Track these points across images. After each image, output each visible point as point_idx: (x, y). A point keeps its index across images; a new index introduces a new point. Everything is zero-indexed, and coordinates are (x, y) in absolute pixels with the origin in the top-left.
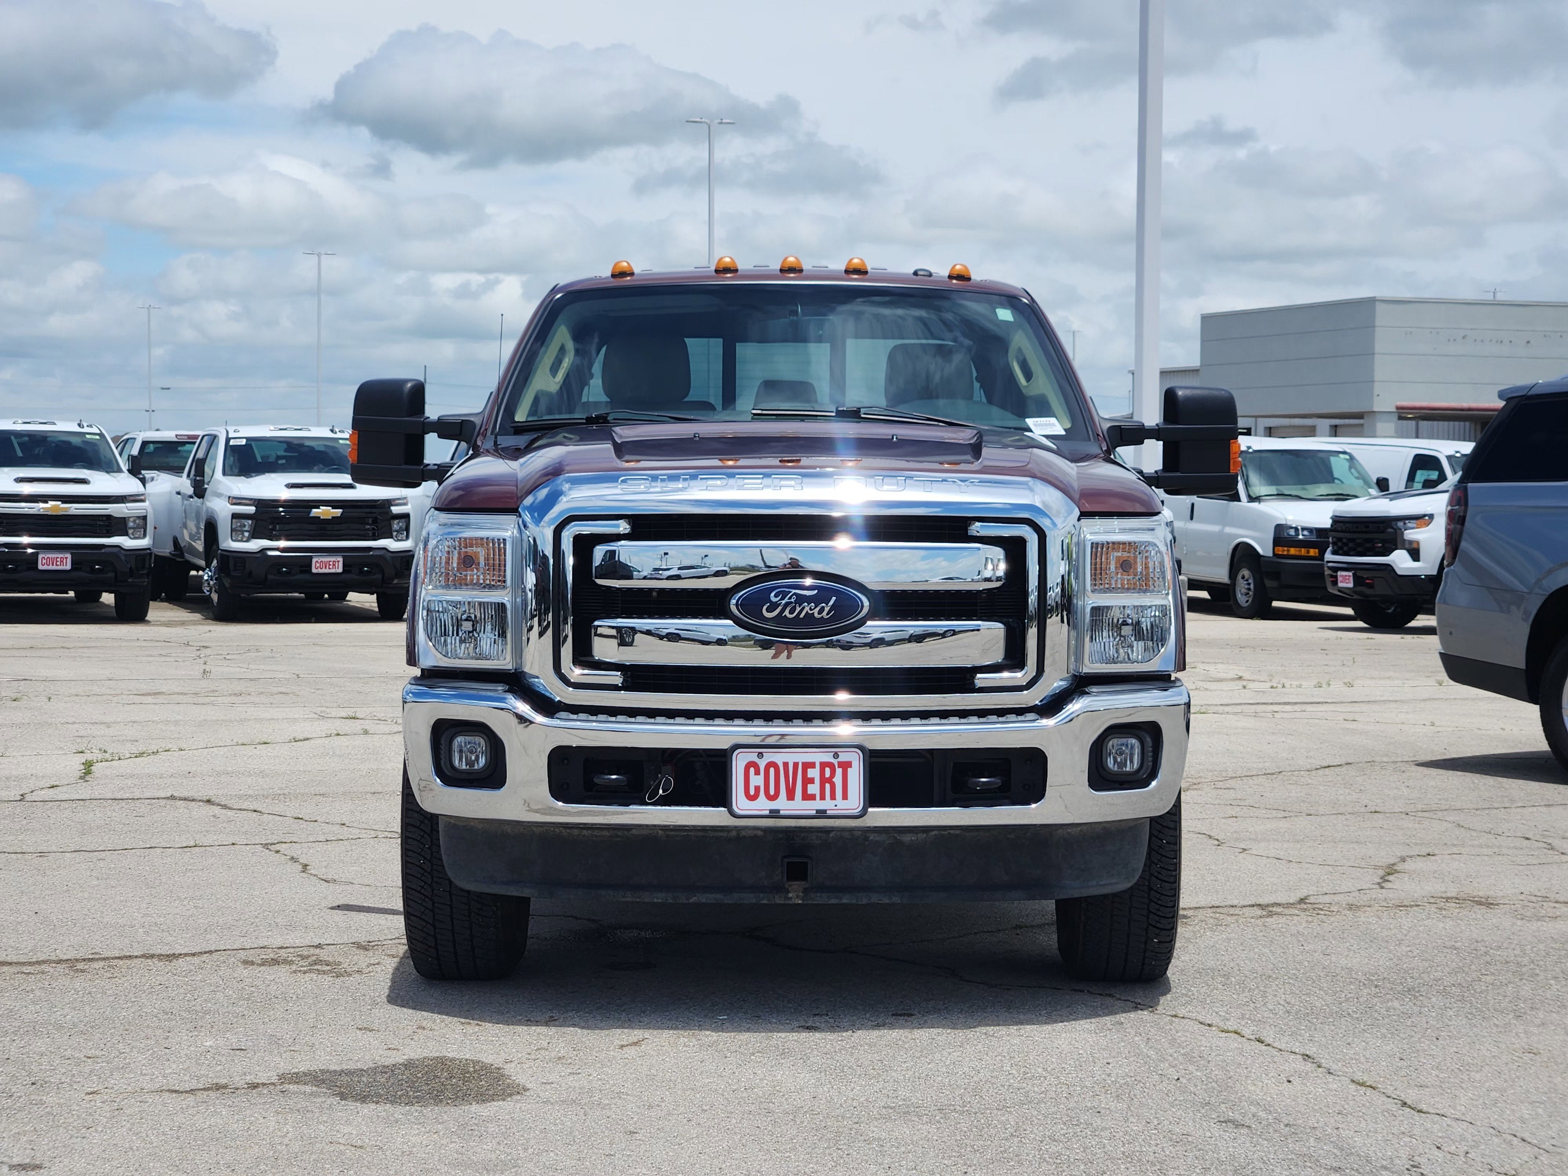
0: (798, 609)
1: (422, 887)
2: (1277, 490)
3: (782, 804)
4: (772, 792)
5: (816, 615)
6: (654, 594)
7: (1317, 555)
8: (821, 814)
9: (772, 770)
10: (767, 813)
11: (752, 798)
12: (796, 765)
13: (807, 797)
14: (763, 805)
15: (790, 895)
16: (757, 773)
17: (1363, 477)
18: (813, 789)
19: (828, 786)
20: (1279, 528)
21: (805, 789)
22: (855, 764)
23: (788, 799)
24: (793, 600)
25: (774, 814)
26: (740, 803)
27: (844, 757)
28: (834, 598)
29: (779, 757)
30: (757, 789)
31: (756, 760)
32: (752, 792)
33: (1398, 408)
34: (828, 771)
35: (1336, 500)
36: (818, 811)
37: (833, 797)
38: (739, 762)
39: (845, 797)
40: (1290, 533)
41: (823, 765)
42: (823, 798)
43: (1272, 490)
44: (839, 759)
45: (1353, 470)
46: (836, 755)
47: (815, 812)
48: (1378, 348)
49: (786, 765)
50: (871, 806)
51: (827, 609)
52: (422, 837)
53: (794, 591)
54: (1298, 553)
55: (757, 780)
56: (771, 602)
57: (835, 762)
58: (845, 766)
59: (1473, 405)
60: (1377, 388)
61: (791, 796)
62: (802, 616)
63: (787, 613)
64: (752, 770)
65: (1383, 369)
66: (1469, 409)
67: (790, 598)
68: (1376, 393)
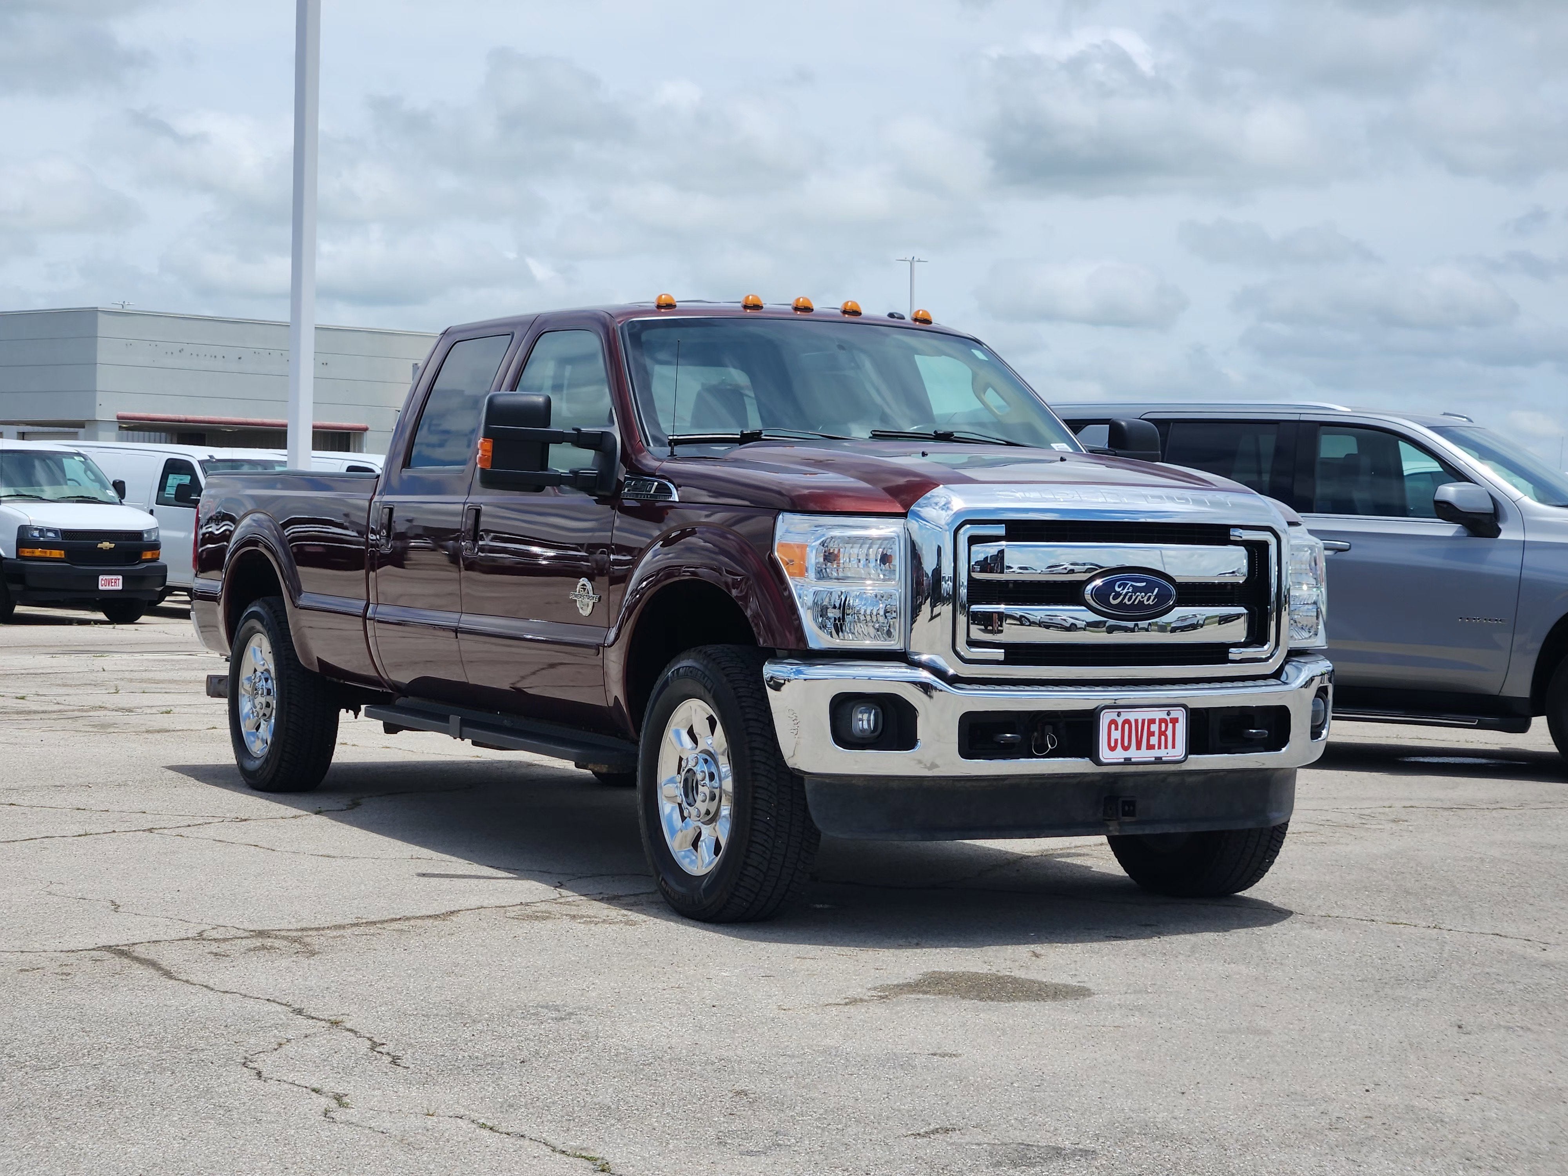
0: (1134, 597)
1: (766, 841)
2: (16, 491)
3: (1134, 754)
4: (1126, 744)
5: (1146, 603)
6: (1011, 585)
7: (63, 556)
8: (1159, 761)
9: (1127, 726)
10: (1122, 760)
11: (1112, 749)
12: (1143, 721)
13: (1150, 747)
14: (1119, 755)
15: (1111, 828)
16: (1116, 729)
17: (99, 479)
18: (1154, 740)
19: (1163, 737)
20: (23, 530)
21: (1148, 740)
22: (1180, 720)
23: (1137, 749)
24: (1130, 590)
25: (1128, 762)
26: (1105, 754)
27: (1174, 714)
28: (1156, 590)
29: (1132, 715)
30: (1116, 741)
31: (1116, 718)
32: (1113, 744)
33: (118, 418)
34: (1163, 725)
35: (78, 502)
36: (1156, 758)
37: (1166, 747)
38: (1105, 718)
39: (1174, 747)
40: (35, 535)
41: (1162, 721)
42: (1159, 748)
43: (12, 491)
44: (1171, 716)
45: (89, 473)
46: (1168, 714)
47: (1154, 759)
48: (101, 357)
49: (1136, 721)
50: (1191, 753)
51: (1152, 598)
52: (770, 797)
53: (1130, 583)
54: (43, 555)
55: (1116, 735)
56: (1115, 591)
57: (1168, 718)
58: (1175, 721)
59: (190, 417)
60: (100, 398)
61: (1139, 747)
62: (1136, 603)
63: (1126, 600)
64: (1113, 726)
65: (105, 378)
66: (186, 421)
67: (1128, 589)
68: (98, 401)
